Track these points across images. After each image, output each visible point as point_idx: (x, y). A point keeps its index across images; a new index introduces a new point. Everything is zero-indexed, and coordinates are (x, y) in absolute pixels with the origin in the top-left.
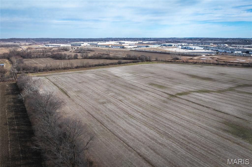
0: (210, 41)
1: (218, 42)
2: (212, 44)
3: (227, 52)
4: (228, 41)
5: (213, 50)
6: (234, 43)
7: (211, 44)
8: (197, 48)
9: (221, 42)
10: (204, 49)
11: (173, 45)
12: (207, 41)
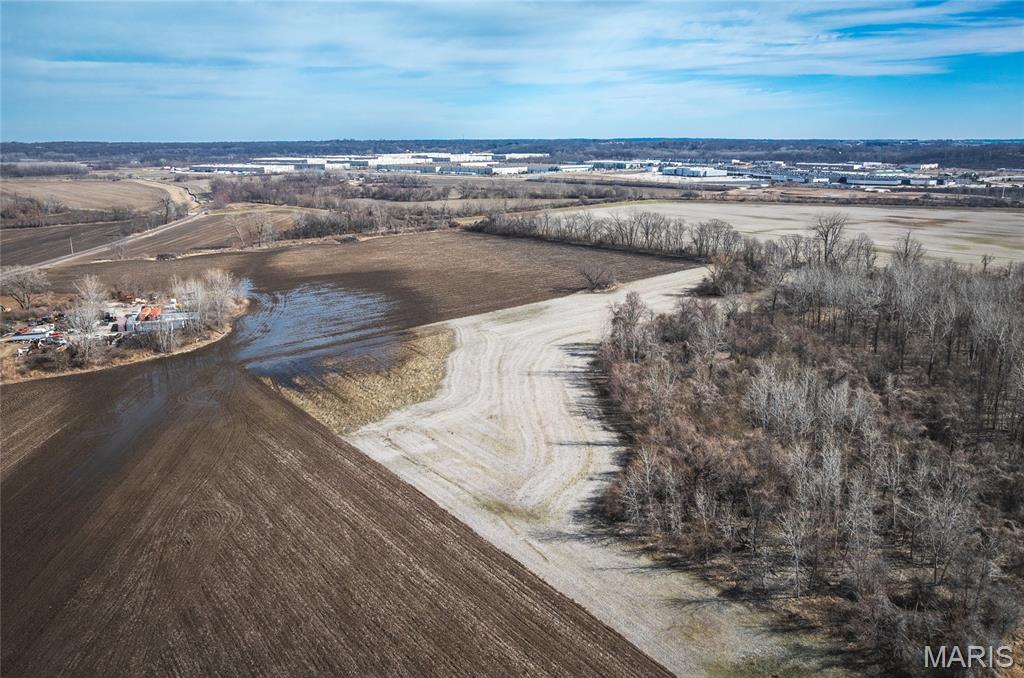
0: (730, 153)
1: (755, 153)
2: (738, 161)
3: (795, 180)
4: (783, 150)
5: (756, 177)
6: (801, 158)
7: (734, 161)
8: (710, 170)
9: (762, 153)
10: (728, 175)
11: (628, 166)
12: (718, 152)
